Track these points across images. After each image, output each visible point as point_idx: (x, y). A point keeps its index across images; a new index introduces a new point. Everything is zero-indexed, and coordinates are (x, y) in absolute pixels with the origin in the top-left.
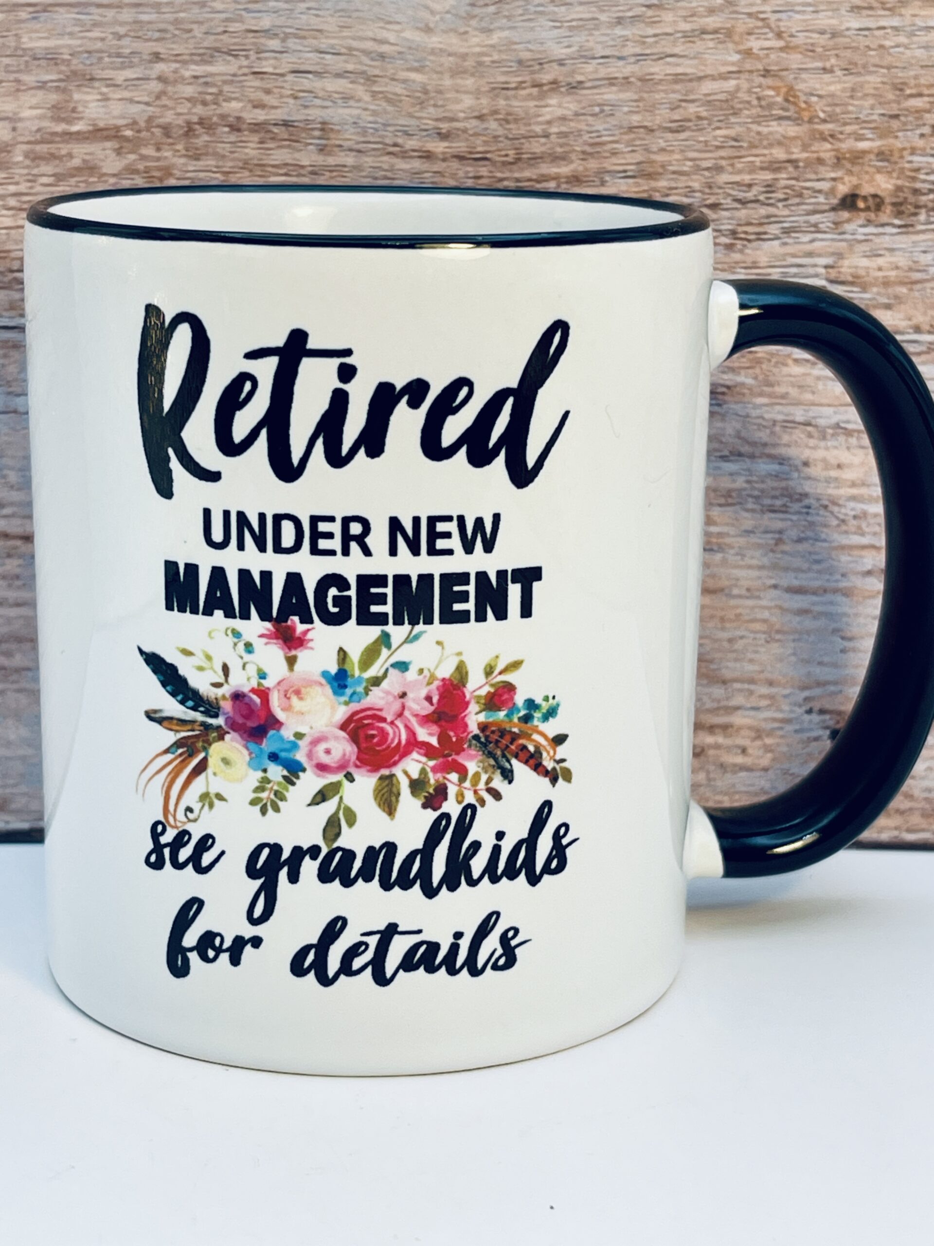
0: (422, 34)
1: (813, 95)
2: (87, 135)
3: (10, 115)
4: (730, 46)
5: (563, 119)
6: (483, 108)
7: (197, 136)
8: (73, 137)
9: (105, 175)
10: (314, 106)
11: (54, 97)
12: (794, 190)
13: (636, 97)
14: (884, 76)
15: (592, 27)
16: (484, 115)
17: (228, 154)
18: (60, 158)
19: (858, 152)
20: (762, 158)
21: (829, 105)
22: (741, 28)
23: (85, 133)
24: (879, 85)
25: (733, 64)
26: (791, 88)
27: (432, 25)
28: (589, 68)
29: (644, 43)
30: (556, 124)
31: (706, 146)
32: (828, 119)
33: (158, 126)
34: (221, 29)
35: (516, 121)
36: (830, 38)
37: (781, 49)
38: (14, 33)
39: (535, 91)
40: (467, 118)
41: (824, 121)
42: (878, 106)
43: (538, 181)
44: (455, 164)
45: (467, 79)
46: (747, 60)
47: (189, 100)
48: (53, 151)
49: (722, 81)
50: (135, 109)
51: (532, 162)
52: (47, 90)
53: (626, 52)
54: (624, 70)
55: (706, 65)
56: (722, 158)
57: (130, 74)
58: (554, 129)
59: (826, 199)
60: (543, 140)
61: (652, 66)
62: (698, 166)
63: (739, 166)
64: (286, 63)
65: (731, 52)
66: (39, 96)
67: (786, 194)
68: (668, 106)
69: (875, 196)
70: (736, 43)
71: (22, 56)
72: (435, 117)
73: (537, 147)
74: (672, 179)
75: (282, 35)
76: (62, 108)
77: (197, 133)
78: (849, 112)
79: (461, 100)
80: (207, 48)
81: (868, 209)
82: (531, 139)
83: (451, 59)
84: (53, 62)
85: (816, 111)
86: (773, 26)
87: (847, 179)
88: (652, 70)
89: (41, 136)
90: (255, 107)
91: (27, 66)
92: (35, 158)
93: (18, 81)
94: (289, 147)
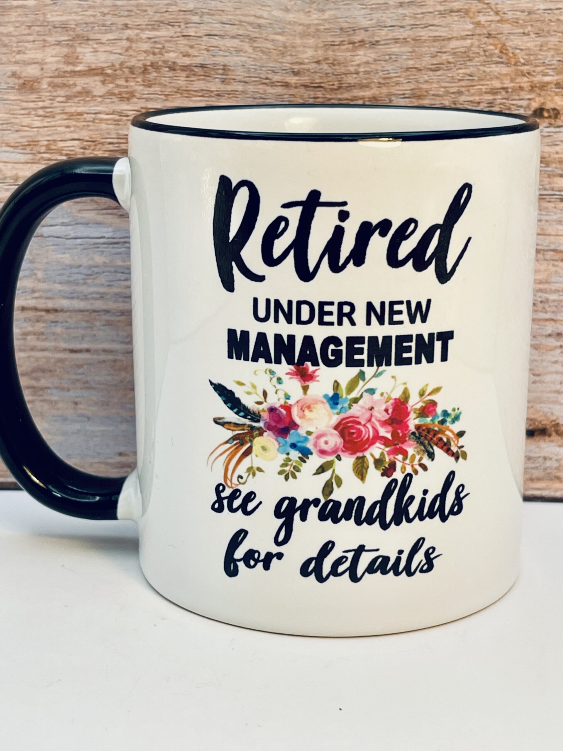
0: (284, 13)
1: (517, 49)
2: (85, 73)
3: (40, 61)
4: (468, 19)
5: (367, 63)
6: (320, 57)
7: (149, 73)
8: (77, 73)
9: (95, 96)
10: (219, 56)
11: (65, 50)
12: (505, 106)
13: (410, 50)
14: (560, 37)
15: (384, 8)
16: (319, 61)
17: (168, 84)
18: (69, 86)
19: (543, 83)
20: (486, 87)
21: (527, 55)
22: (474, 9)
23: (83, 71)
24: (557, 43)
25: (469, 30)
26: (504, 45)
27: (289, 7)
28: (383, 33)
29: (416, 18)
30: (362, 66)
31: (453, 79)
32: (526, 63)
33: (127, 67)
34: (164, 10)
35: (339, 64)
36: (528, 15)
37: (498, 21)
38: (43, 12)
39: (351, 46)
40: (309, 63)
41: (524, 64)
42: (556, 55)
43: (352, 100)
44: (302, 90)
45: (310, 39)
46: (478, 28)
47: (145, 52)
48: (65, 82)
49: (462, 41)
50: (113, 57)
51: (349, 89)
52: (61, 46)
53: (405, 23)
54: (404, 34)
55: (453, 31)
56: (463, 86)
57: (110, 36)
58: (362, 69)
59: (525, 111)
60: (355, 76)
61: (421, 32)
62: (448, 91)
63: (472, 91)
64: (203, 29)
65: (469, 24)
66: (57, 49)
67: (501, 108)
68: (429, 55)
69: (554, 109)
70: (471, 18)
71: (47, 26)
72: (291, 62)
73: (351, 80)
74: (432, 99)
75: (200, 14)
76: (70, 57)
77: (150, 71)
78: (539, 59)
79: (307, 52)
80: (156, 21)
81: (550, 117)
82: (348, 75)
83: (300, 27)
84: (65, 30)
85: (519, 58)
86: (493, 7)
87: (537, 99)
88: (421, 34)
89: (58, 74)
90: (184, 56)
91: (50, 32)
92: (55, 86)
93: (45, 41)
94: (204, 79)
